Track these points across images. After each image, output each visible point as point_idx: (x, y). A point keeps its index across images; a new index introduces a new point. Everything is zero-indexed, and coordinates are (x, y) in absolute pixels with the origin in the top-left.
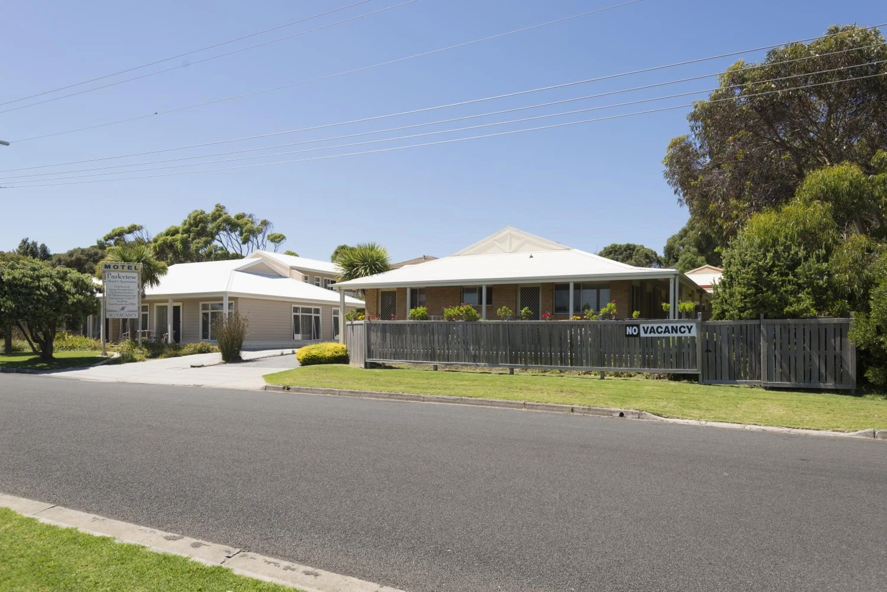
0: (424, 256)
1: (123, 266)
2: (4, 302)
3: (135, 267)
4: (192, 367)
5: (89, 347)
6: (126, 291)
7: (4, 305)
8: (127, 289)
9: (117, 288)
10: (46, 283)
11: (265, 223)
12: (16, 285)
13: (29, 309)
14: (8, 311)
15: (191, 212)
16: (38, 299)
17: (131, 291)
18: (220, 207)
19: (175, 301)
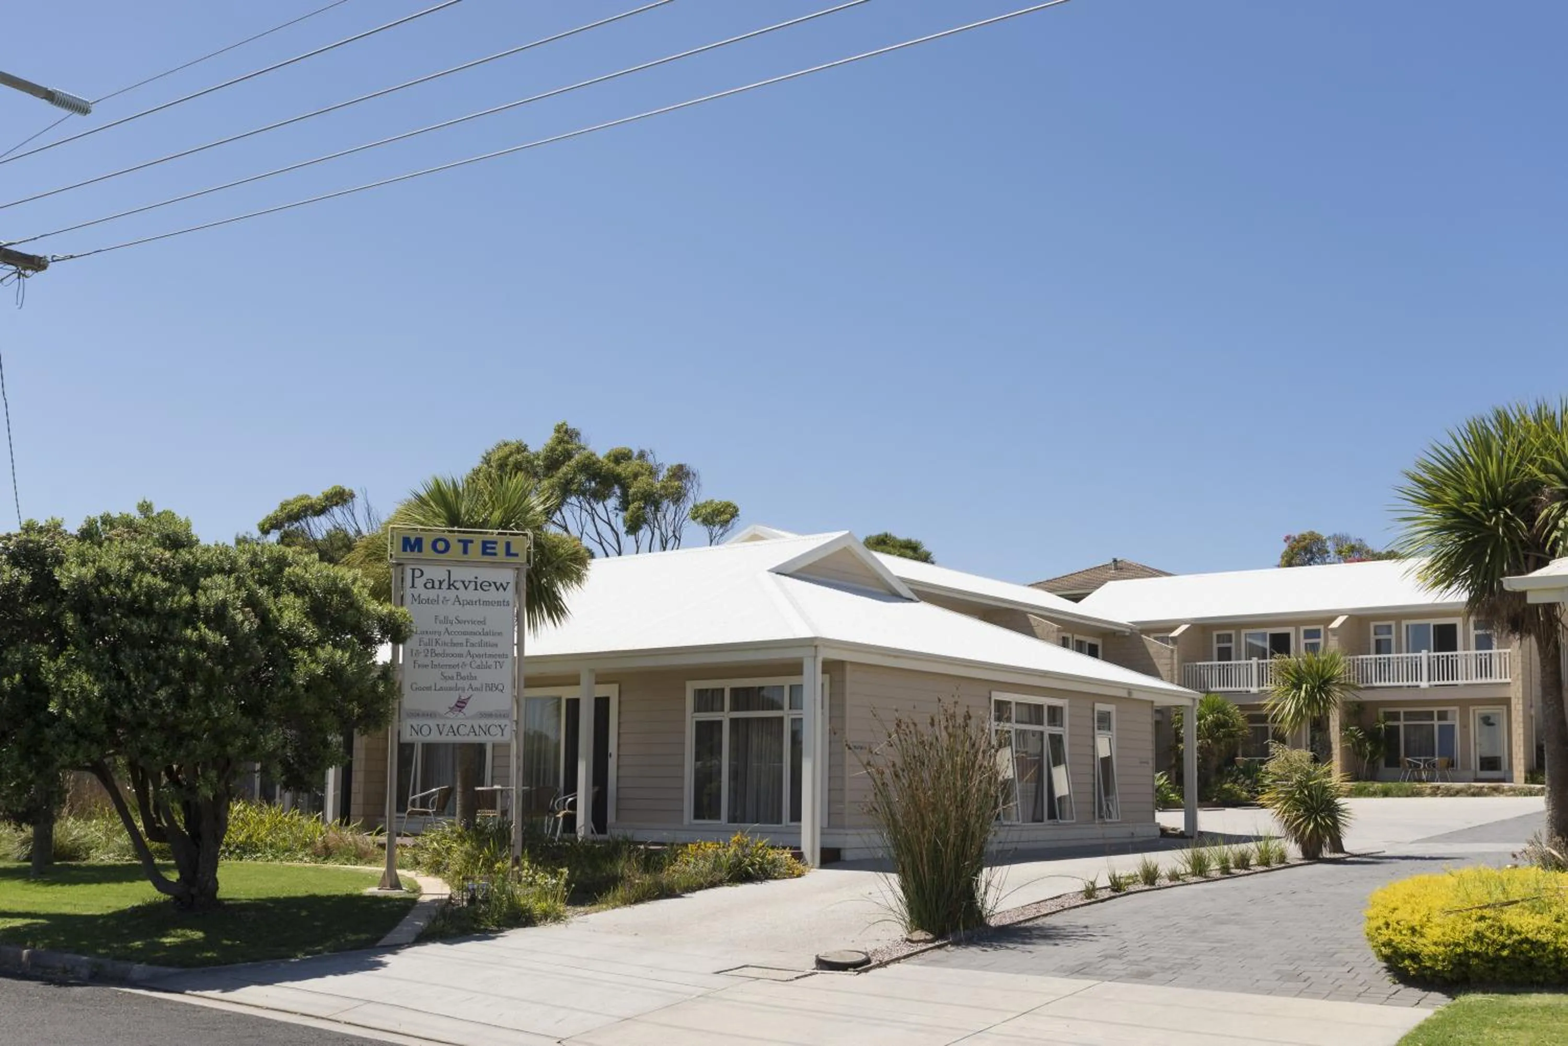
0: (1115, 561)
1: (466, 543)
2: (59, 674)
3: (508, 545)
4: (824, 965)
5: (305, 845)
6: (475, 639)
7: (58, 687)
8: (478, 628)
9: (442, 628)
10: (221, 595)
11: (680, 473)
12: (106, 605)
13: (156, 704)
14: (75, 710)
15: (490, 447)
16: (191, 660)
17: (487, 639)
18: (566, 432)
19: (601, 679)
